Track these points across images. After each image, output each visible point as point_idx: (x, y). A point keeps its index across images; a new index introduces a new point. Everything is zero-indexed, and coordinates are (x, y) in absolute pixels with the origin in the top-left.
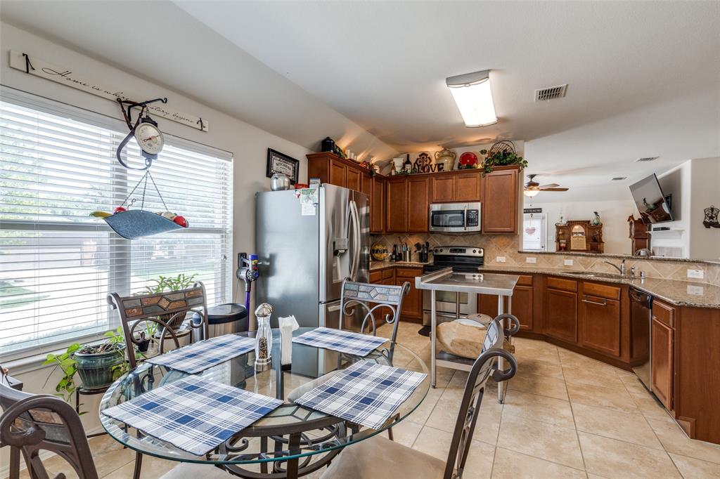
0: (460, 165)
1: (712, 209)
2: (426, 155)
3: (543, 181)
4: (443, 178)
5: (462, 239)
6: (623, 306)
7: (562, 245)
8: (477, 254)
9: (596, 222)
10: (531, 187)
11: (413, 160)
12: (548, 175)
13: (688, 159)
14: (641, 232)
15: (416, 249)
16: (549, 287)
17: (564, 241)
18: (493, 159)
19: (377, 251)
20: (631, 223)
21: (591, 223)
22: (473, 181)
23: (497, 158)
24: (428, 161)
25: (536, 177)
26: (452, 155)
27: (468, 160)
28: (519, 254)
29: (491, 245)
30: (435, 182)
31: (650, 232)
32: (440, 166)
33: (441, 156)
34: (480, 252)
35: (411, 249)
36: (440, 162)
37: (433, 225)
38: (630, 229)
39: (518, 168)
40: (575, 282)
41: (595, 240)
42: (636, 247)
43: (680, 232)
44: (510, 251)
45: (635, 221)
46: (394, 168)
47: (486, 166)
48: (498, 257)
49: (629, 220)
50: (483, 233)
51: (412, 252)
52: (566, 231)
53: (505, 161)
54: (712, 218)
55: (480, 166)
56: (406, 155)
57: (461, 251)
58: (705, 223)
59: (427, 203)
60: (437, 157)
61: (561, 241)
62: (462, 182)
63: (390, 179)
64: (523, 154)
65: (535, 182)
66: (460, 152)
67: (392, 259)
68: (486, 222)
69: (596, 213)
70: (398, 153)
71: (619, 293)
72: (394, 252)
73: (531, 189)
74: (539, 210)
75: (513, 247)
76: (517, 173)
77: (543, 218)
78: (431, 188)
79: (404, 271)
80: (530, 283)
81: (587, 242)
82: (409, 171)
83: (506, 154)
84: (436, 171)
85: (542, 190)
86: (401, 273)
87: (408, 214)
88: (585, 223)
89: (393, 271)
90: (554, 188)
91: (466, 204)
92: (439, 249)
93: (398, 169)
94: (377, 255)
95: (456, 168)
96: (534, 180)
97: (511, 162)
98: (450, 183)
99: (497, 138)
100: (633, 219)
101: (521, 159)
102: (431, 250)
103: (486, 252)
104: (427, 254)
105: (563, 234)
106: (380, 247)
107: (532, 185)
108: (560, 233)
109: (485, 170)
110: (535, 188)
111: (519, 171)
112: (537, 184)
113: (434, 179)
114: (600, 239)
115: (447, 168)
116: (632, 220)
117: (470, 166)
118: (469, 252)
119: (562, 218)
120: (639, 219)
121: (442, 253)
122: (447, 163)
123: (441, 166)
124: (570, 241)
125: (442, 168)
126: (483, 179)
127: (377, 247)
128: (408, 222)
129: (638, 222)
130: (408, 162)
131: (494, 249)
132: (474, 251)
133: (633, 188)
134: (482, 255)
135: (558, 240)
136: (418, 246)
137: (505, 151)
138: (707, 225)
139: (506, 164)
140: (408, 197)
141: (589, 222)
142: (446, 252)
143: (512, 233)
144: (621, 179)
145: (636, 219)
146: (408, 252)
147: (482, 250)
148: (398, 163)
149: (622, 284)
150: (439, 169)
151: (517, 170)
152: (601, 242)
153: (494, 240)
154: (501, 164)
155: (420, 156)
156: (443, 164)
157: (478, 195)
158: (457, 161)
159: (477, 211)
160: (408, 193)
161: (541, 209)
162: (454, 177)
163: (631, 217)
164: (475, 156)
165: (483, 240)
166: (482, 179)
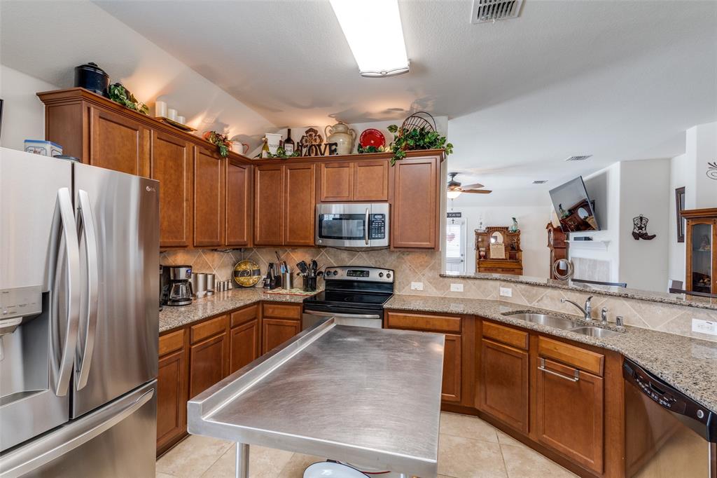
0: (360, 146)
1: (641, 218)
2: (316, 132)
3: (465, 180)
4: (336, 165)
5: (364, 255)
6: (608, 386)
7: (482, 253)
8: (385, 279)
9: (514, 229)
10: (453, 187)
11: (296, 138)
12: (470, 174)
13: (617, 161)
14: (559, 241)
15: (299, 271)
16: (485, 337)
17: (483, 249)
18: (406, 139)
19: (244, 273)
20: (550, 231)
21: (509, 229)
22: (380, 170)
23: (412, 138)
24: (318, 140)
25: (457, 175)
26: (349, 132)
27: (371, 140)
28: (441, 279)
29: (404, 266)
30: (325, 171)
31: (568, 241)
32: (332, 146)
33: (335, 132)
34: (388, 276)
35: (292, 270)
36: (333, 141)
37: (321, 236)
38: (549, 238)
39: (440, 154)
40: (526, 334)
41: (513, 248)
42: (555, 256)
43: (607, 243)
44: (430, 274)
45: (555, 230)
46: (265, 146)
47: (396, 149)
48: (413, 283)
49: (547, 228)
50: (392, 248)
51: (295, 275)
52: (485, 238)
53: (422, 143)
54: (640, 228)
55: (388, 150)
56: (286, 130)
57: (362, 273)
58: (634, 234)
59: (313, 202)
60: (329, 134)
61: (481, 249)
62: (362, 172)
63: (260, 163)
64: (446, 133)
65: (457, 181)
66: (360, 128)
67: (265, 285)
68: (396, 233)
69: (514, 219)
70: (274, 126)
71: (602, 363)
72: (269, 275)
73: (452, 190)
74: (458, 215)
75: (433, 268)
76: (439, 161)
77: (463, 223)
78: (318, 179)
79: (274, 308)
80: (457, 329)
81: (506, 250)
82: (289, 153)
83: (423, 134)
84: (327, 154)
85: (464, 191)
86: (271, 310)
87: (286, 218)
88: (503, 230)
89: (257, 309)
90: (476, 190)
91: (368, 205)
92: (333, 270)
93: (273, 151)
94: (242, 279)
95: (355, 152)
96: (456, 179)
97: (432, 144)
98: (346, 172)
99: (412, 108)
100: (552, 226)
101: (444, 140)
102: (321, 273)
103: (396, 275)
104: (314, 279)
105: (483, 241)
106: (248, 267)
107: (454, 184)
108: (480, 240)
109: (395, 156)
110: (457, 188)
111: (442, 160)
112: (457, 184)
113: (323, 165)
114: (518, 246)
115: (342, 150)
116: (550, 228)
117: (374, 149)
118: (374, 276)
119: (481, 223)
120: (558, 227)
121: (337, 277)
122: (343, 143)
123: (334, 147)
124: (489, 249)
125: (335, 150)
126: (392, 169)
127: (243, 267)
128: (285, 230)
129: (557, 230)
130: (289, 140)
131: (408, 271)
132: (381, 275)
133: (552, 192)
134: (391, 280)
135: (478, 248)
136: (302, 266)
137: (423, 129)
138: (637, 236)
139: (423, 148)
140: (286, 192)
141: (507, 228)
142: (342, 275)
143: (432, 249)
144: (542, 182)
145: (555, 227)
146: (288, 275)
147: (391, 273)
148: (274, 140)
149: (609, 350)
150: (332, 152)
151: (438, 157)
152: (519, 250)
153: (408, 258)
154: (417, 147)
155: (307, 132)
156: (336, 144)
157: (386, 192)
158: (358, 142)
159: (383, 216)
160: (286, 186)
161: (460, 213)
162: (352, 164)
163: (550, 224)
164: (382, 135)
165: (394, 257)
166: (390, 167)
